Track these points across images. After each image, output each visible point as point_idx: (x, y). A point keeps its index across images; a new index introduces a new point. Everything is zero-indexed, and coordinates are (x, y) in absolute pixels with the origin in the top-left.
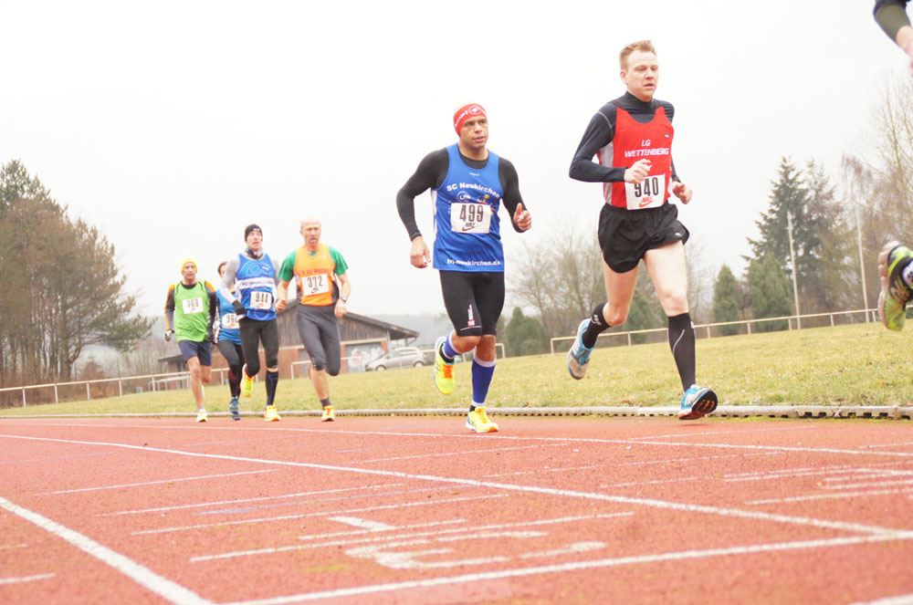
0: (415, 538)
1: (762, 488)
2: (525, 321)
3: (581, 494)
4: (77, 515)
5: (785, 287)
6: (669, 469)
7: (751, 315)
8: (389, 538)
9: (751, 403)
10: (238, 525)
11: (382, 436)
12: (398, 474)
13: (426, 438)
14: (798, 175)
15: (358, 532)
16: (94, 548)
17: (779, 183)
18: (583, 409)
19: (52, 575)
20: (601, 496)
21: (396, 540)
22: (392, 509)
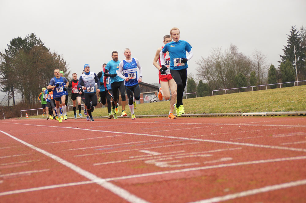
0: (168, 157)
1: (286, 139)
2: (203, 85)
3: (224, 142)
4: (56, 151)
5: (293, 71)
6: (254, 133)
7: (281, 81)
8: (159, 157)
9: (281, 111)
10: (109, 153)
11: (156, 124)
12: (162, 136)
13: (171, 124)
14: (297, 33)
15: (149, 155)
16: (62, 161)
17: (291, 36)
18: (224, 114)
19: (48, 170)
20: (230, 143)
21: (161, 158)
22: (160, 148)
